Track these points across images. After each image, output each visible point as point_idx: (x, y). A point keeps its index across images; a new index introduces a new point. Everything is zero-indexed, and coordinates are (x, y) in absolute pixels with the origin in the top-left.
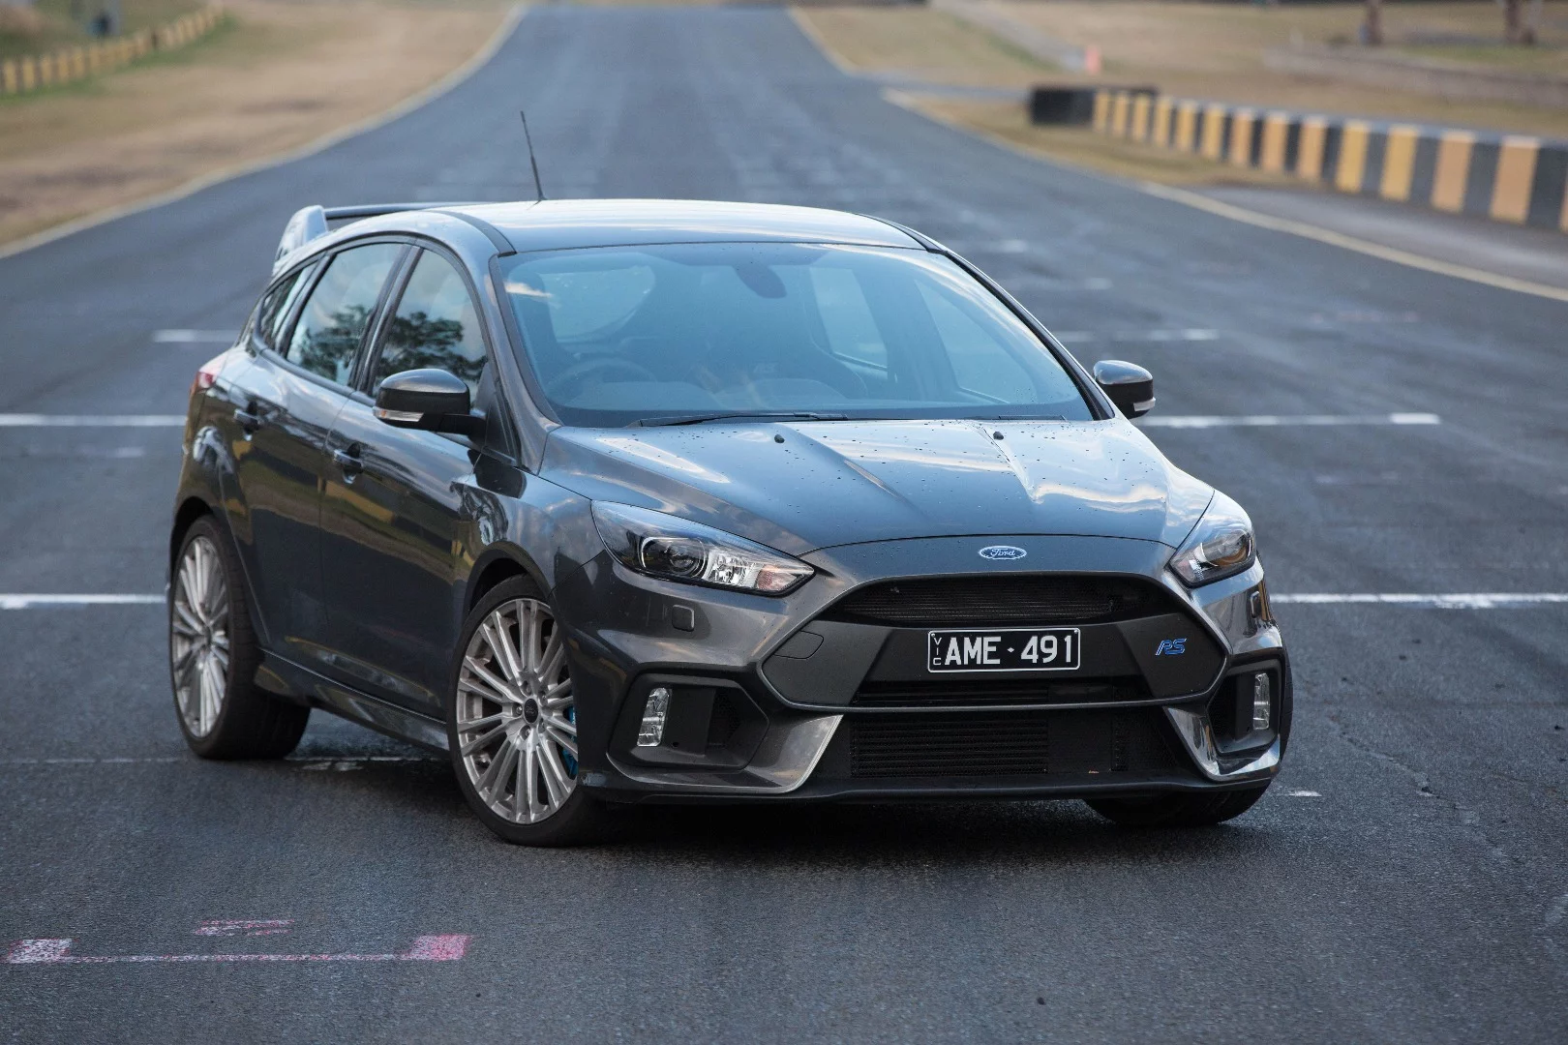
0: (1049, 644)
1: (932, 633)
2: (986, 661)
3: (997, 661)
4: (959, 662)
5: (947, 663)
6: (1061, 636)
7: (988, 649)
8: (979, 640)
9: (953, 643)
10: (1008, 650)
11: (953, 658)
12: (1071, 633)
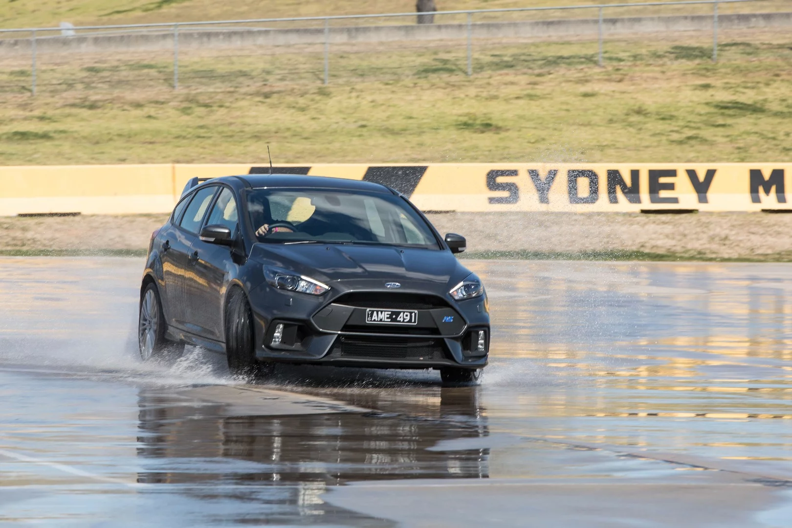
0: (407, 316)
1: (368, 309)
2: (386, 320)
3: (389, 320)
4: (376, 320)
5: (373, 319)
6: (411, 313)
7: (386, 316)
8: (383, 313)
9: (375, 313)
10: (393, 317)
11: (375, 318)
12: (414, 312)
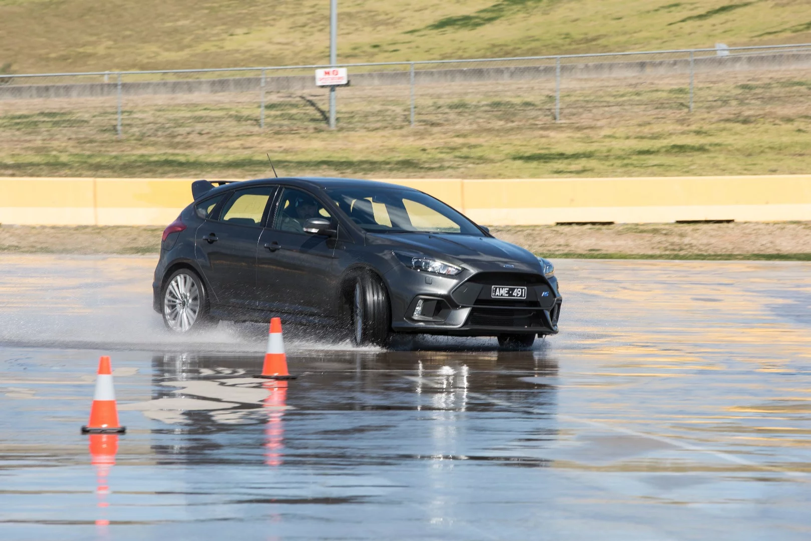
0: (519, 291)
1: (493, 286)
2: (505, 295)
3: (508, 295)
6: (522, 289)
7: (506, 292)
8: (504, 289)
9: (498, 289)
10: (510, 293)
11: (498, 294)
12: (524, 289)
